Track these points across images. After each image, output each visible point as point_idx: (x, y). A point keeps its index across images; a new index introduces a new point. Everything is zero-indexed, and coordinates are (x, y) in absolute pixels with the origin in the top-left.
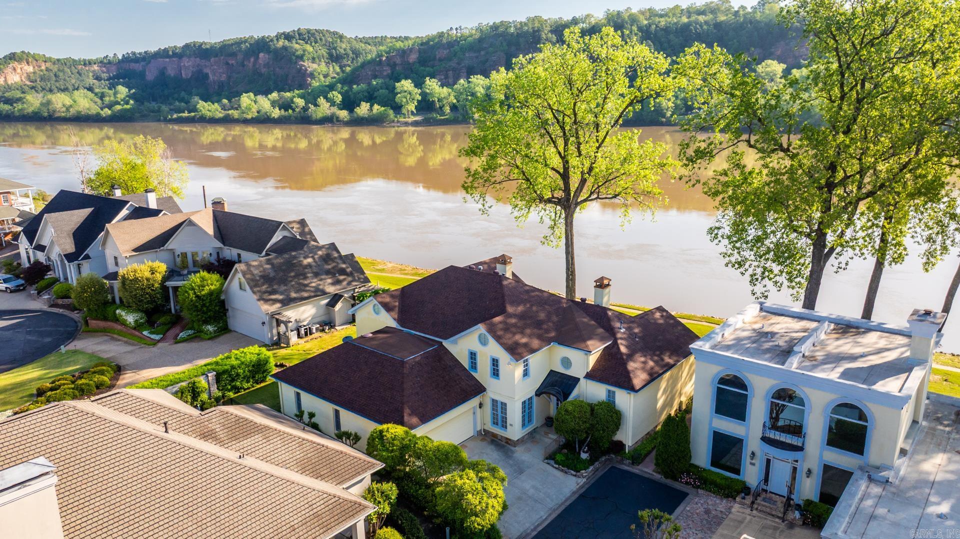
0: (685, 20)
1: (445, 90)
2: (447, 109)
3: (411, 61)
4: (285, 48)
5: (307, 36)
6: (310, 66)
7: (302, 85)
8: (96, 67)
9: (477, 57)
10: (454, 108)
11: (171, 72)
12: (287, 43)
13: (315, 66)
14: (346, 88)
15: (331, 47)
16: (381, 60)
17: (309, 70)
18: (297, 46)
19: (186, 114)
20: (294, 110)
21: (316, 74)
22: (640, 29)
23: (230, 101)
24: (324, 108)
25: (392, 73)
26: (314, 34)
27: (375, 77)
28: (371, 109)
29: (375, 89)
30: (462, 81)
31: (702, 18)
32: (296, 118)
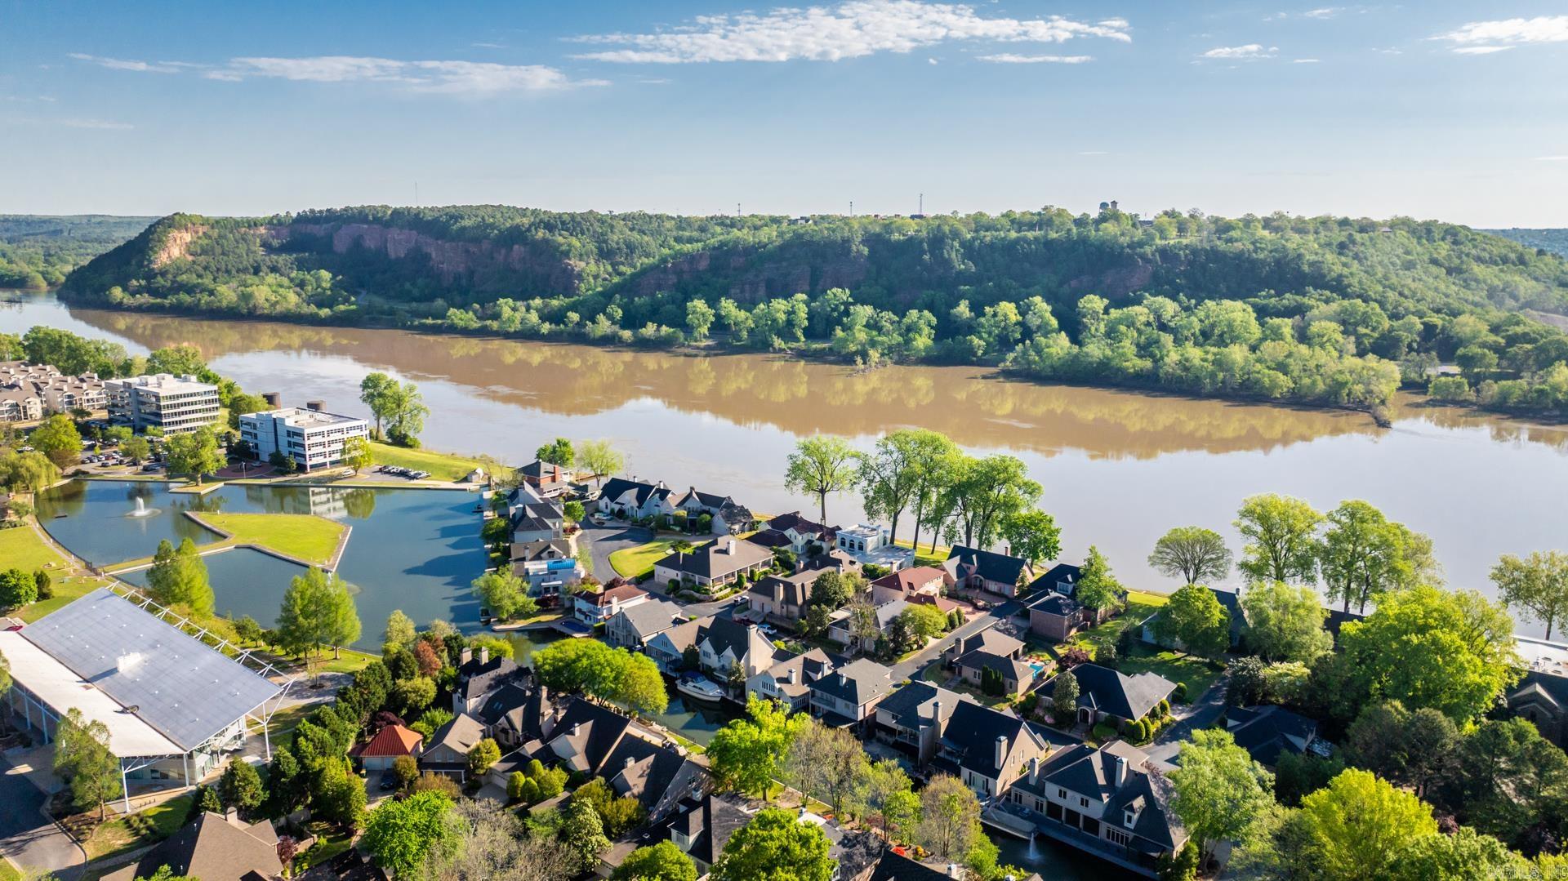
0: (1013, 235)
1: (743, 314)
2: (745, 334)
3: (701, 268)
4: (545, 241)
5: (572, 224)
6: (578, 265)
7: (568, 291)
8: (262, 230)
9: (777, 269)
10: (751, 331)
11: (370, 243)
12: (548, 235)
13: (583, 264)
14: (625, 300)
15: (601, 240)
16: (666, 267)
17: (576, 269)
18: (560, 239)
19: (430, 321)
20: (566, 325)
21: (585, 275)
22: (963, 244)
23: (482, 306)
24: (603, 326)
25: (679, 282)
26: (579, 223)
27: (659, 287)
28: (658, 330)
29: (661, 303)
30: (762, 306)
31: (1030, 235)
32: (569, 334)
